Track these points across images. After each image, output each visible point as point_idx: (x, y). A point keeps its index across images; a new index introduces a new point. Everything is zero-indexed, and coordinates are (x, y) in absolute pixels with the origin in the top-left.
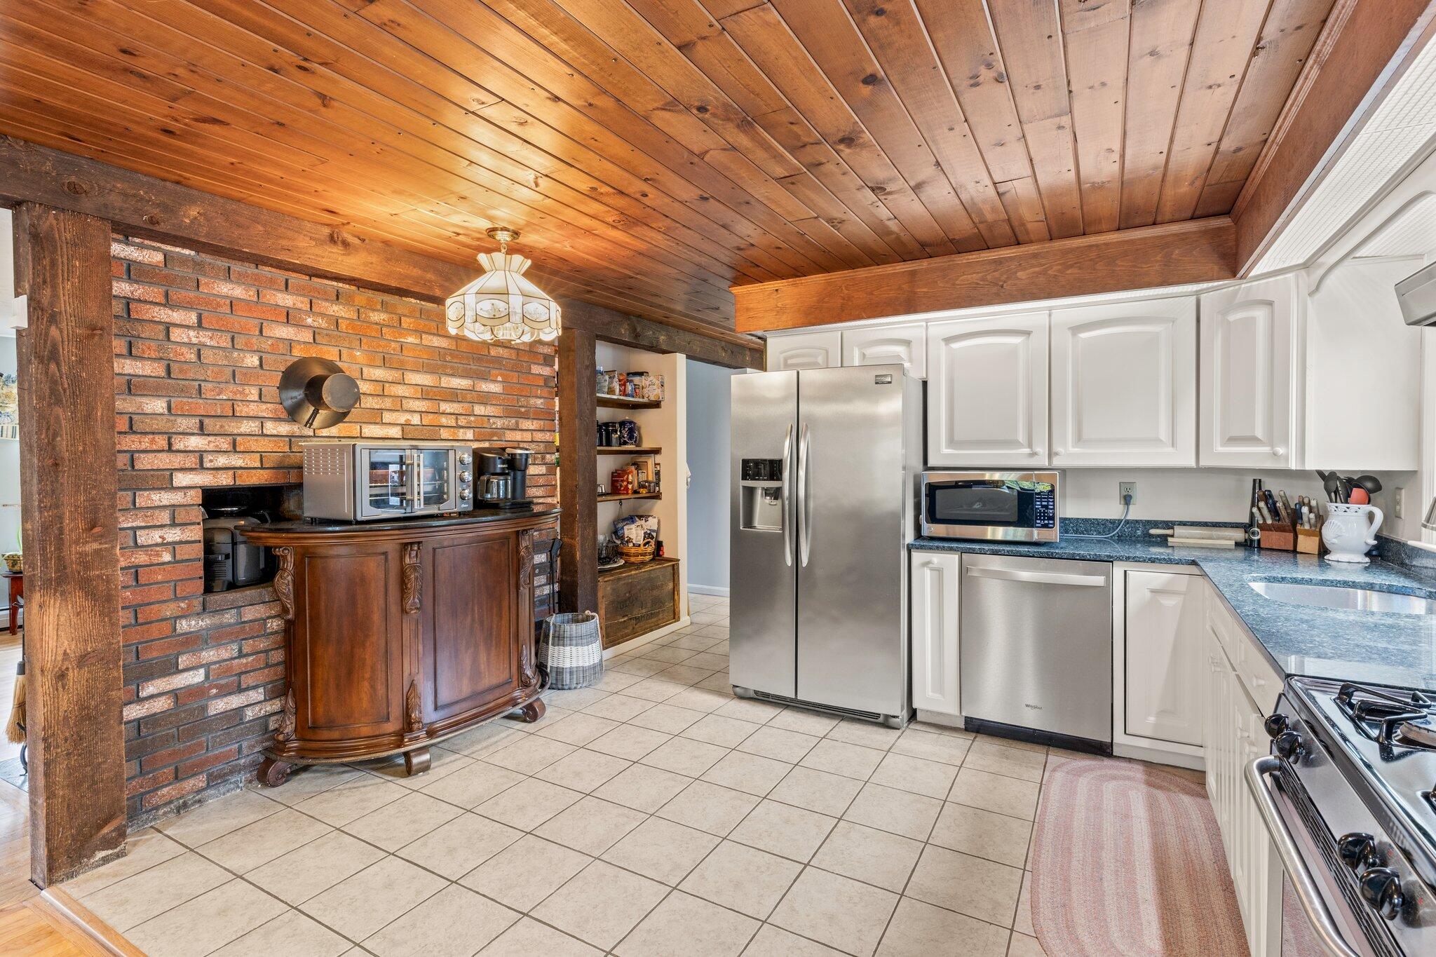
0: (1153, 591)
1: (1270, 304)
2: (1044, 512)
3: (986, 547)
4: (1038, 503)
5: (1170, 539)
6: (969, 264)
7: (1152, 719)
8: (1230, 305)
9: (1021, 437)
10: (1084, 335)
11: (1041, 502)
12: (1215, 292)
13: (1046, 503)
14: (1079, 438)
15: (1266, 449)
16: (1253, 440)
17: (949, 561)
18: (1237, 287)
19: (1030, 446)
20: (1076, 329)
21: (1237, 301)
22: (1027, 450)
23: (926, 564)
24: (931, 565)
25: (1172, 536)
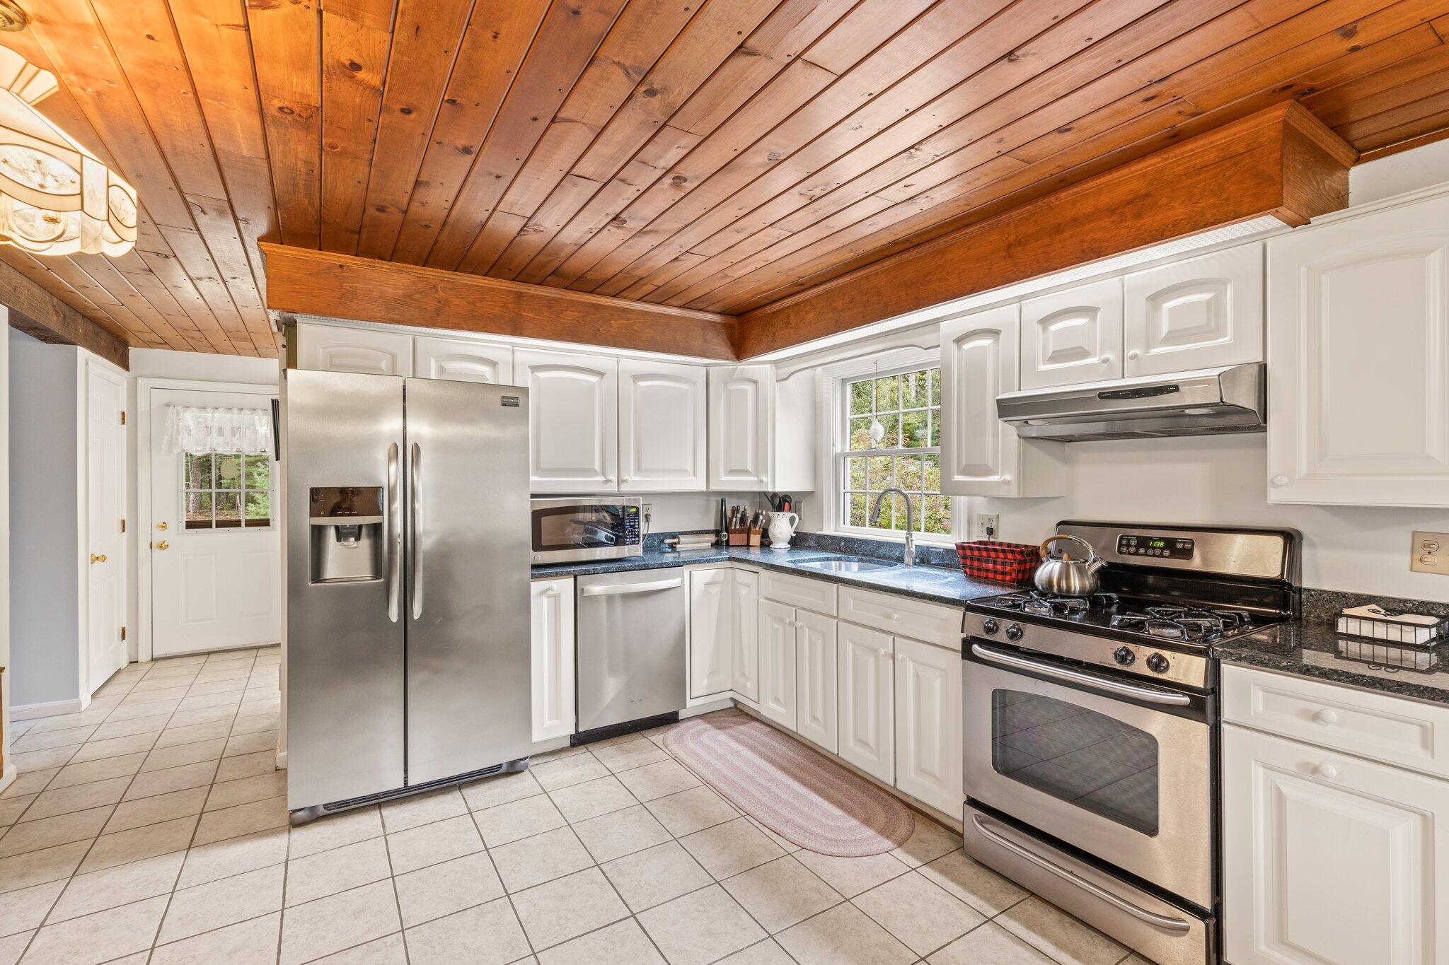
0: (706, 584)
1: (756, 382)
2: (632, 531)
3: (599, 567)
4: (628, 524)
5: (678, 546)
6: (572, 302)
7: (705, 681)
8: (730, 378)
9: (597, 467)
10: (642, 384)
11: (630, 522)
12: (723, 367)
13: (633, 524)
14: (639, 469)
15: (754, 478)
16: (745, 472)
17: (563, 586)
18: (735, 367)
19: (604, 474)
20: (637, 377)
21: (734, 377)
22: (602, 478)
23: (543, 592)
24: (550, 592)
25: (678, 543)
